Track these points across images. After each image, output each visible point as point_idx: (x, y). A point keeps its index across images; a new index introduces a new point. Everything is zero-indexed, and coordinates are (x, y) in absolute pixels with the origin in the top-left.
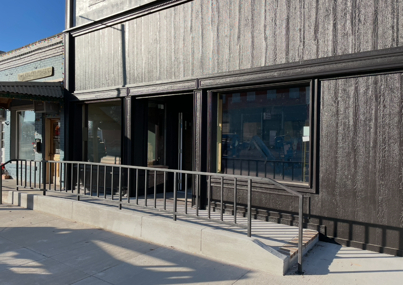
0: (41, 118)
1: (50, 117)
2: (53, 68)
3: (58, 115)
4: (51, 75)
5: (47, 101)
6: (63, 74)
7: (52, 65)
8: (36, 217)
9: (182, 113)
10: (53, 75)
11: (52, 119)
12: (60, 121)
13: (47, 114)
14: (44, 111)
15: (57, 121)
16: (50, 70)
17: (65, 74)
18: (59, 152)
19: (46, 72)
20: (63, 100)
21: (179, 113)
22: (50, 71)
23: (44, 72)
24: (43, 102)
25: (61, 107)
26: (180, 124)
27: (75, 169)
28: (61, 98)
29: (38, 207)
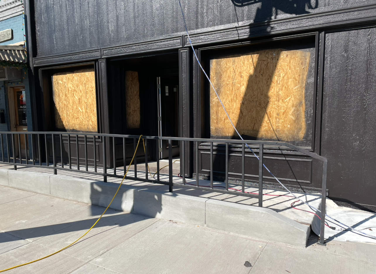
0: (3, 86)
1: (14, 85)
2: (12, 31)
3: (21, 82)
4: (10, 38)
5: (9, 67)
6: (24, 35)
7: (11, 27)
8: (9, 194)
9: (160, 78)
10: (12, 38)
11: (15, 88)
12: (24, 89)
13: (9, 82)
14: (6, 79)
15: (21, 90)
16: (9, 32)
17: (27, 36)
18: (27, 123)
19: (5, 35)
20: (26, 65)
21: (157, 78)
22: (10, 34)
23: (2, 35)
24: (4, 67)
25: (25, 73)
26: (159, 89)
27: (49, 140)
28: (24, 63)
29: (10, 183)
